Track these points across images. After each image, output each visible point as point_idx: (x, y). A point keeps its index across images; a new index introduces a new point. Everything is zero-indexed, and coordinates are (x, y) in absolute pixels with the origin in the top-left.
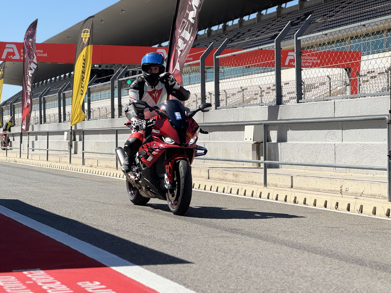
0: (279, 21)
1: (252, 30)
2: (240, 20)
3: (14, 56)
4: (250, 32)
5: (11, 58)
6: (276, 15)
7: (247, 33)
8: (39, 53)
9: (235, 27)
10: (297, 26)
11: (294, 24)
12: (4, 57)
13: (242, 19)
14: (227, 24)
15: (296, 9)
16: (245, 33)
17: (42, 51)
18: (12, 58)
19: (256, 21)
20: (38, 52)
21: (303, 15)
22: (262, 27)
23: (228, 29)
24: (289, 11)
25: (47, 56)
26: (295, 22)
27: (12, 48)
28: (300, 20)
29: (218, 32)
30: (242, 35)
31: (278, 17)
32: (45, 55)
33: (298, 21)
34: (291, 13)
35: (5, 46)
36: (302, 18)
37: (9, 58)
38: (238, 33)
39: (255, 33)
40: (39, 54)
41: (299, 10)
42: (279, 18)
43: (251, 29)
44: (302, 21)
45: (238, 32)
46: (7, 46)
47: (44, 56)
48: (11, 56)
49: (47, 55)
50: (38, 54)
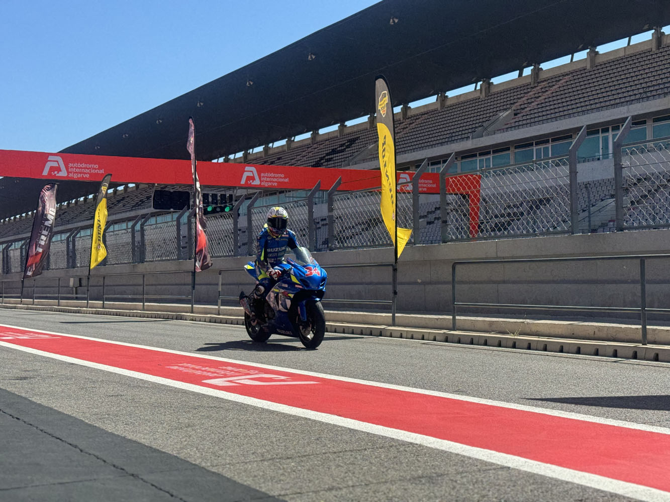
0: (316, 148)
1: (283, 158)
2: (265, 147)
3: (60, 172)
4: (280, 161)
5: (55, 174)
6: (310, 141)
7: (277, 161)
8: (94, 169)
9: (259, 155)
10: (343, 153)
11: (338, 151)
12: (45, 173)
13: (268, 147)
14: (249, 152)
15: (335, 135)
16: (274, 161)
17: (97, 166)
18: (57, 175)
19: (286, 148)
20: (92, 167)
21: (346, 141)
22: (296, 154)
23: (249, 157)
24: (326, 137)
26: (338, 149)
27: (57, 161)
28: (345, 147)
29: (239, 161)
30: (271, 164)
31: (313, 144)
32: (102, 171)
33: (343, 148)
34: (329, 140)
35: (48, 158)
36: (346, 144)
37: (53, 174)
38: (265, 162)
39: (288, 161)
41: (339, 136)
42: (315, 145)
43: (281, 157)
44: (348, 148)
45: (264, 160)
46: (50, 158)
47: (99, 173)
48: (56, 172)
49: (104, 172)
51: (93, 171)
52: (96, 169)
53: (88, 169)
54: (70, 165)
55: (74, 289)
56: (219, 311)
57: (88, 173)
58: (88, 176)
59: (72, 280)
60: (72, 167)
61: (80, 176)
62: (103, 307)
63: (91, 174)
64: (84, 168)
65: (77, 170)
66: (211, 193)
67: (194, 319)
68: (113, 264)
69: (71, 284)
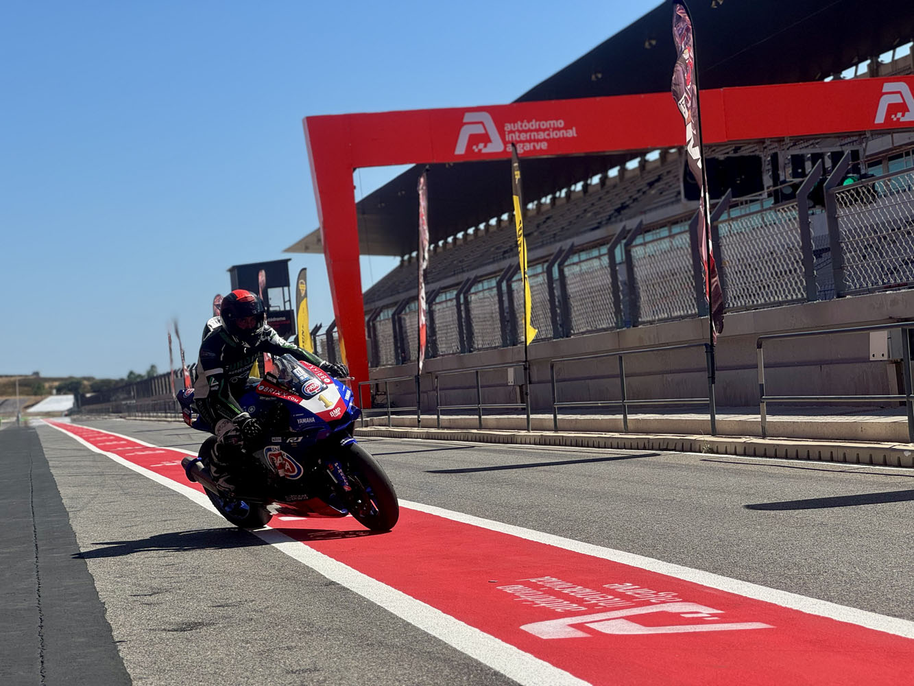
3: (489, 145)
5: (480, 150)
8: (554, 129)
12: (460, 149)
17: (561, 124)
18: (483, 151)
20: (552, 126)
25: (575, 135)
27: (482, 123)
32: (572, 133)
35: (462, 118)
37: (476, 150)
40: (555, 132)
46: (468, 117)
47: (567, 138)
48: (481, 146)
49: (577, 133)
50: (553, 131)
51: (553, 135)
52: (559, 129)
53: (544, 130)
54: (508, 127)
55: (518, 389)
56: (763, 428)
57: (544, 140)
58: (544, 146)
59: (511, 372)
60: (511, 132)
61: (528, 147)
62: (556, 429)
63: (550, 141)
64: (537, 130)
65: (523, 136)
66: (808, 153)
67: (715, 450)
68: (583, 333)
69: (511, 379)
